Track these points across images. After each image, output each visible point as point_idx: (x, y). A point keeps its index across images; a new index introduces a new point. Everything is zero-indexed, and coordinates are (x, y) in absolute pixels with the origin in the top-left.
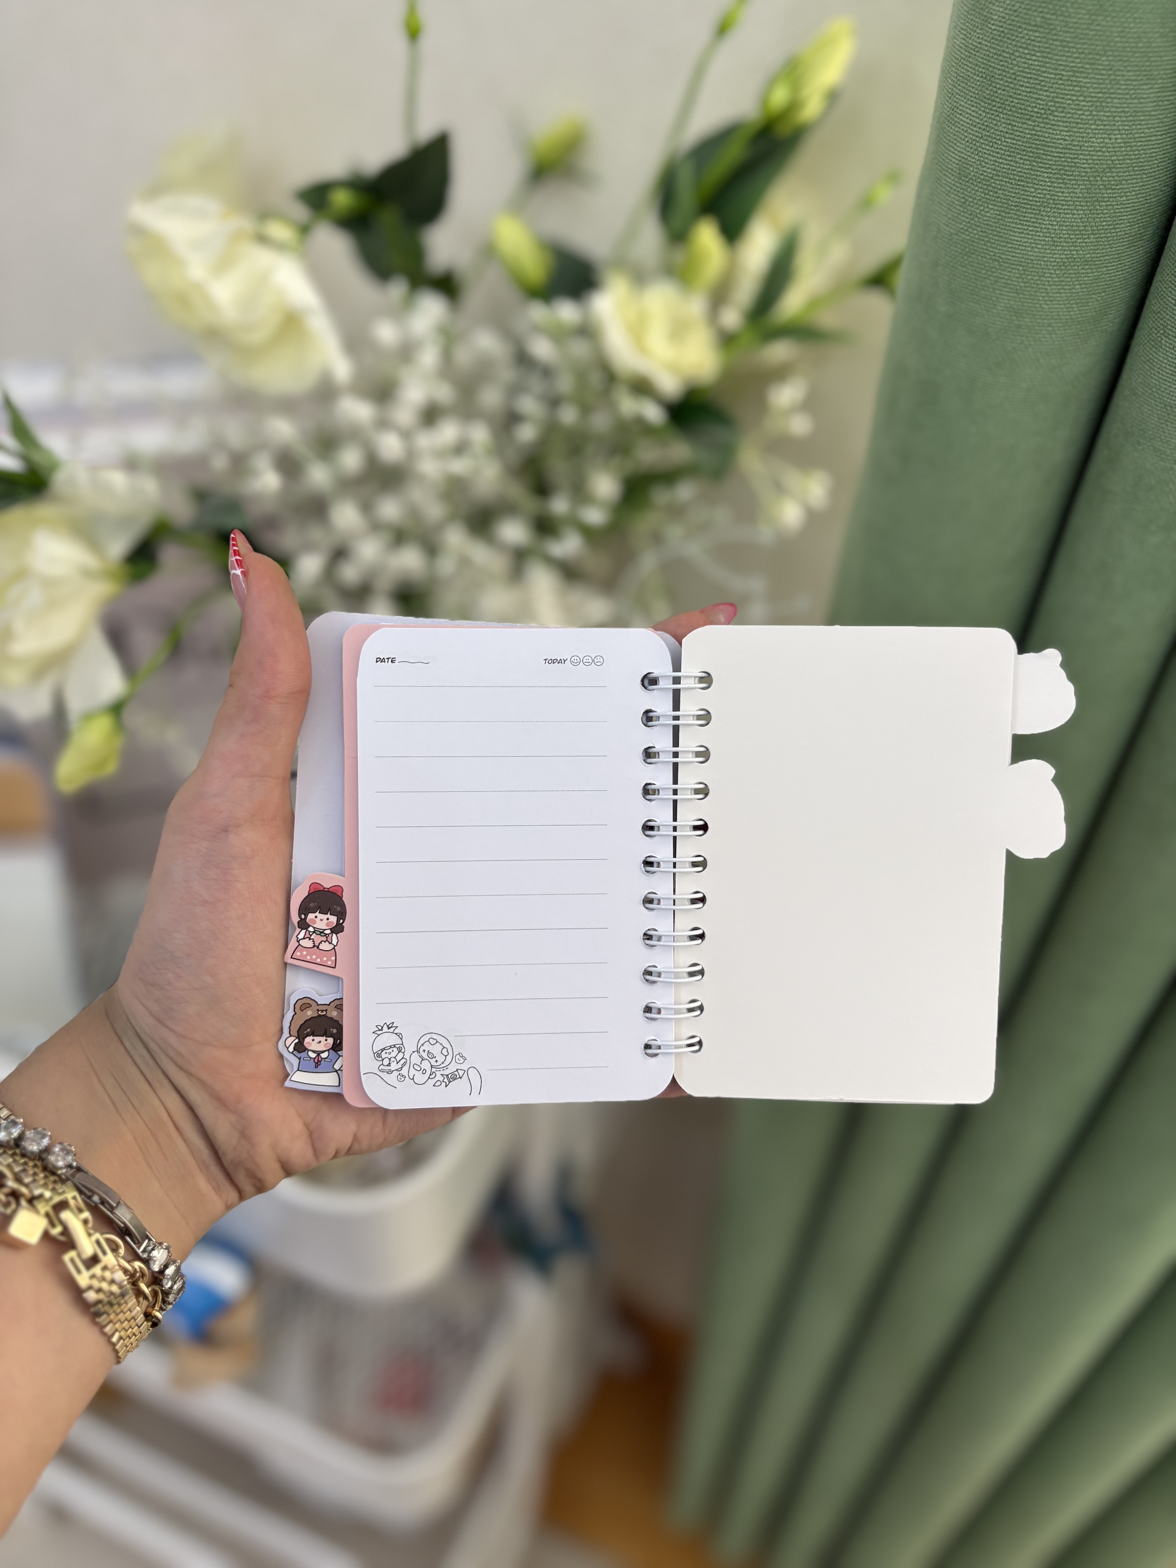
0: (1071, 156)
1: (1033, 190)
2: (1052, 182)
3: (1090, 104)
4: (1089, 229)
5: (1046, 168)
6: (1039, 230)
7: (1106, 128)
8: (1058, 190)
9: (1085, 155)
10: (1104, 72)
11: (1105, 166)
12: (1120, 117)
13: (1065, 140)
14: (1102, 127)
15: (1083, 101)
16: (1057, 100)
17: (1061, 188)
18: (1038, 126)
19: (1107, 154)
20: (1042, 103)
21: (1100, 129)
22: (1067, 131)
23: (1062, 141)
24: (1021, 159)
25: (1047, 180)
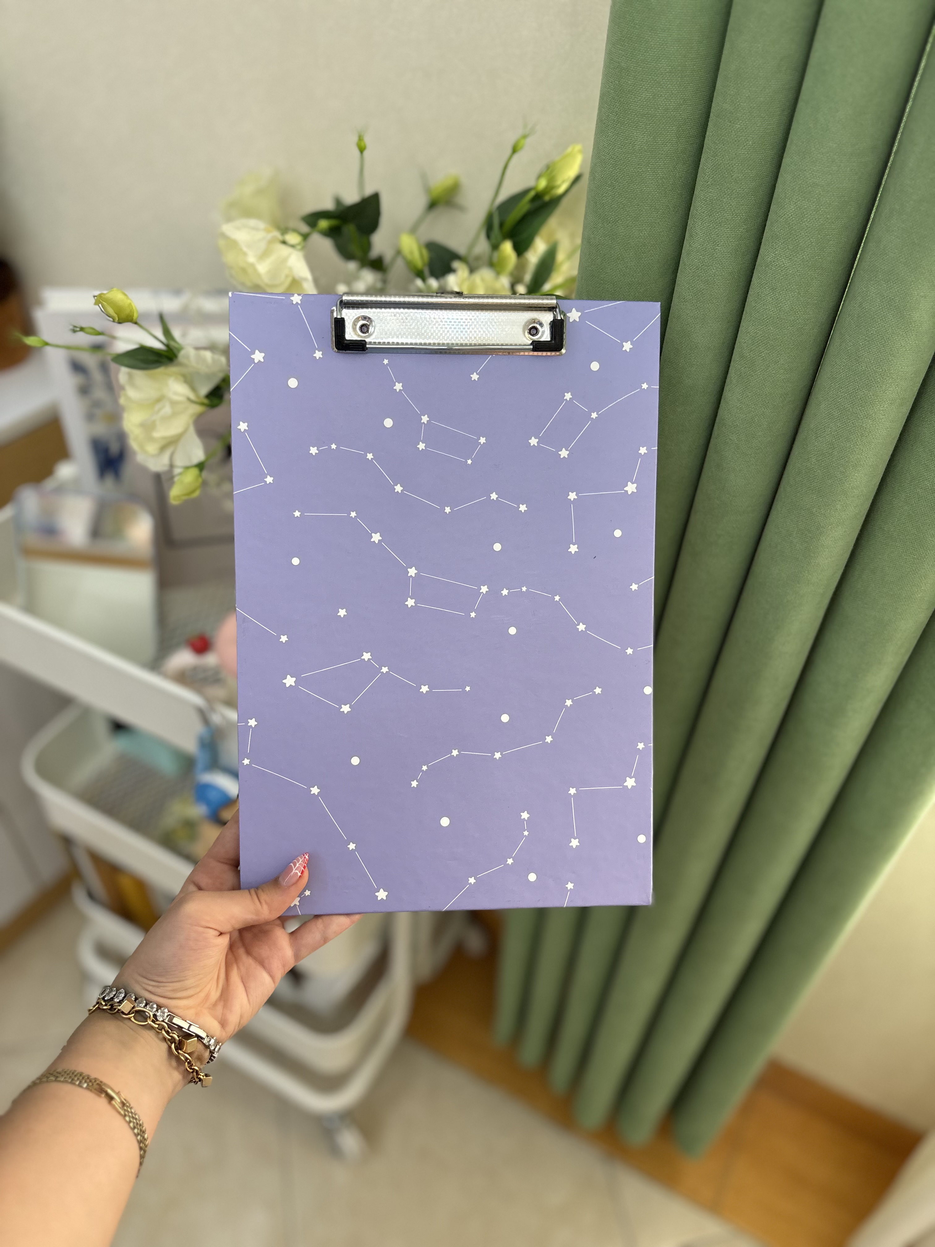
0: (627, 240)
1: (613, 252)
2: (620, 250)
3: (631, 219)
4: (639, 270)
5: (617, 244)
6: (617, 269)
7: (640, 229)
8: (623, 253)
9: (632, 239)
10: (636, 206)
11: (641, 244)
12: (645, 225)
13: (623, 233)
14: (638, 228)
15: (629, 217)
16: (618, 216)
17: (624, 252)
18: (612, 226)
19: (642, 239)
20: (613, 217)
21: (637, 229)
22: (624, 229)
23: (622, 233)
24: (607, 239)
25: (618, 249)
